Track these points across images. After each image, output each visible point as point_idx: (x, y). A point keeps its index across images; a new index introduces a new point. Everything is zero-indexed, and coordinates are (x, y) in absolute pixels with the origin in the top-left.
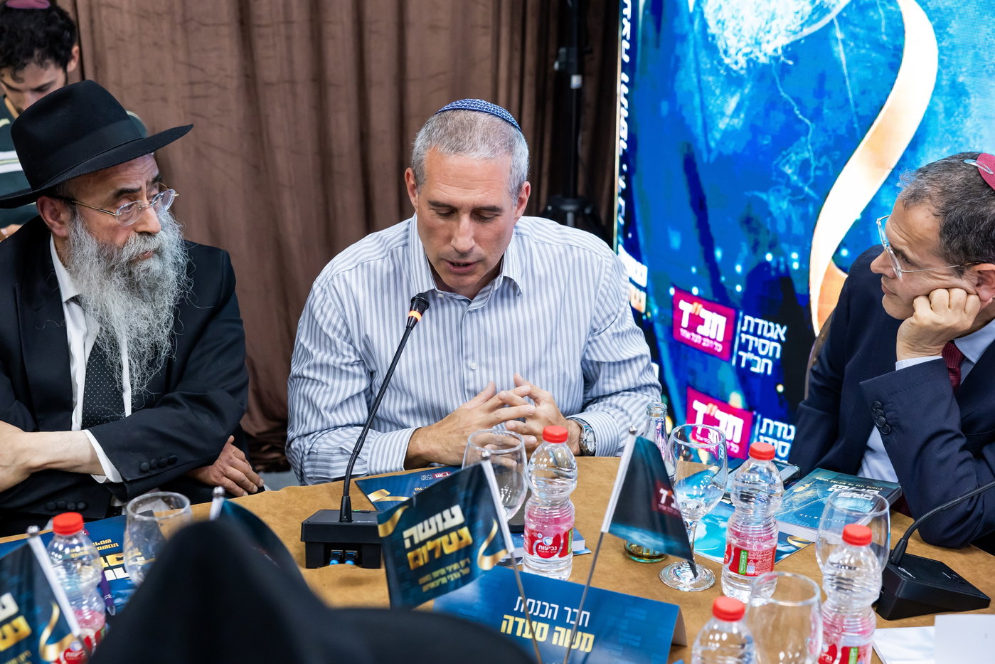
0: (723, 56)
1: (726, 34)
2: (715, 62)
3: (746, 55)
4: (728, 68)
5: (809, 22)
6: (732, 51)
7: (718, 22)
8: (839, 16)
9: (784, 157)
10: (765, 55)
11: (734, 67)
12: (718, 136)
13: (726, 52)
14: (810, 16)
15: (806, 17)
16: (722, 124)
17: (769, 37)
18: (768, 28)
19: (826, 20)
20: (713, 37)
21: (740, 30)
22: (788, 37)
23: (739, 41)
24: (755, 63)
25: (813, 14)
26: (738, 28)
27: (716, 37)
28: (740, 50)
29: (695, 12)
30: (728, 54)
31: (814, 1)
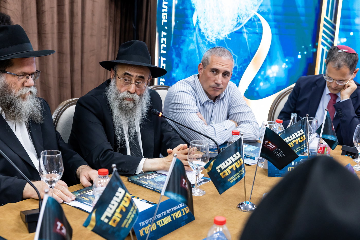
0: (207, 38)
1: (208, 32)
2: (204, 40)
3: (215, 37)
4: (209, 42)
5: (236, 27)
6: (210, 37)
7: (205, 29)
8: (245, 25)
10: (222, 37)
11: (211, 41)
13: (208, 37)
14: (236, 26)
15: (235, 26)
17: (223, 32)
18: (222, 29)
19: (241, 26)
20: (203, 33)
21: (213, 30)
22: (229, 31)
23: (212, 34)
24: (218, 40)
26: (212, 30)
27: (204, 33)
28: (213, 36)
29: (196, 26)
30: (209, 38)
31: (237, 21)
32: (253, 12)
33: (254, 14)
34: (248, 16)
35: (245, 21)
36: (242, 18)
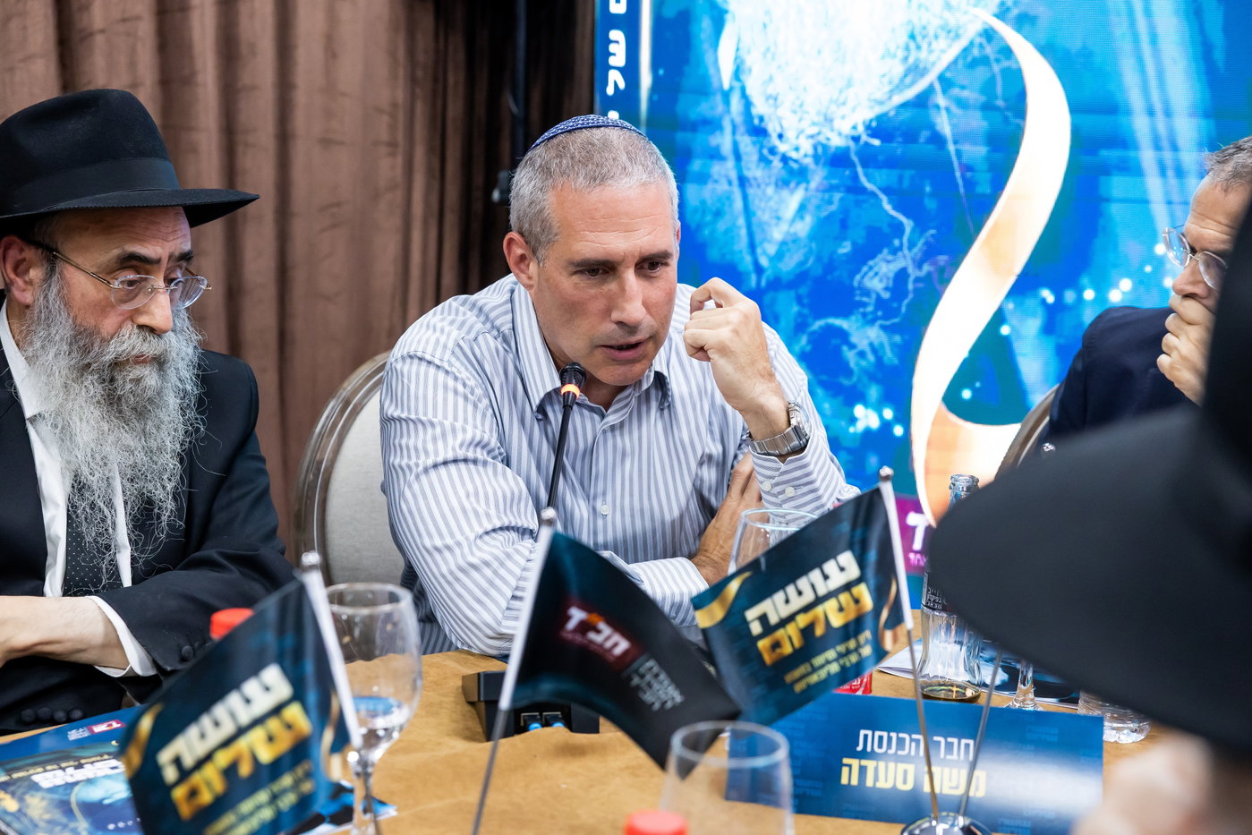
0: (775, 141)
1: (780, 112)
2: (765, 152)
3: (812, 137)
4: (785, 159)
5: (900, 86)
6: (790, 135)
7: (768, 98)
8: (941, 78)
9: (871, 268)
10: (840, 134)
11: (794, 155)
12: (772, 249)
13: (780, 136)
14: (902, 80)
15: (896, 81)
16: (777, 234)
17: (844, 110)
18: (841, 100)
19: (923, 84)
20: (761, 118)
21: (801, 105)
22: (872, 108)
23: (800, 120)
24: (825, 147)
25: (905, 76)
26: (798, 103)
27: (766, 118)
28: (802, 132)
29: (731, 88)
30: (784, 139)
31: (906, 59)
32: (978, 16)
33: (985, 23)
34: (957, 36)
35: (942, 55)
36: (930, 44)
